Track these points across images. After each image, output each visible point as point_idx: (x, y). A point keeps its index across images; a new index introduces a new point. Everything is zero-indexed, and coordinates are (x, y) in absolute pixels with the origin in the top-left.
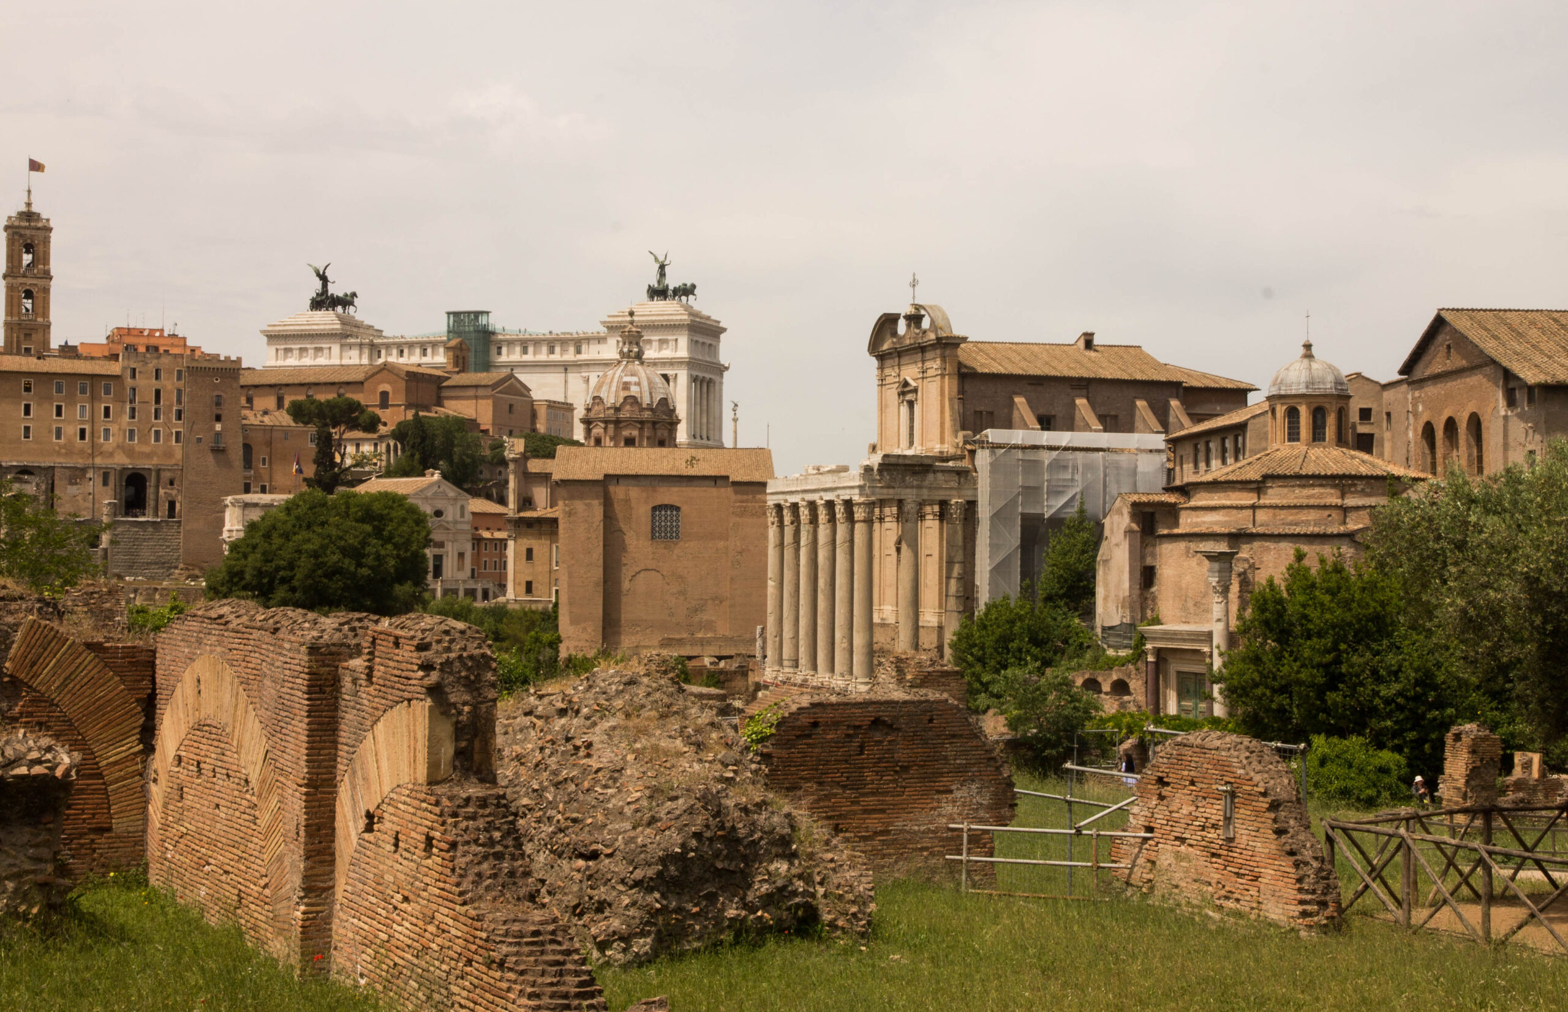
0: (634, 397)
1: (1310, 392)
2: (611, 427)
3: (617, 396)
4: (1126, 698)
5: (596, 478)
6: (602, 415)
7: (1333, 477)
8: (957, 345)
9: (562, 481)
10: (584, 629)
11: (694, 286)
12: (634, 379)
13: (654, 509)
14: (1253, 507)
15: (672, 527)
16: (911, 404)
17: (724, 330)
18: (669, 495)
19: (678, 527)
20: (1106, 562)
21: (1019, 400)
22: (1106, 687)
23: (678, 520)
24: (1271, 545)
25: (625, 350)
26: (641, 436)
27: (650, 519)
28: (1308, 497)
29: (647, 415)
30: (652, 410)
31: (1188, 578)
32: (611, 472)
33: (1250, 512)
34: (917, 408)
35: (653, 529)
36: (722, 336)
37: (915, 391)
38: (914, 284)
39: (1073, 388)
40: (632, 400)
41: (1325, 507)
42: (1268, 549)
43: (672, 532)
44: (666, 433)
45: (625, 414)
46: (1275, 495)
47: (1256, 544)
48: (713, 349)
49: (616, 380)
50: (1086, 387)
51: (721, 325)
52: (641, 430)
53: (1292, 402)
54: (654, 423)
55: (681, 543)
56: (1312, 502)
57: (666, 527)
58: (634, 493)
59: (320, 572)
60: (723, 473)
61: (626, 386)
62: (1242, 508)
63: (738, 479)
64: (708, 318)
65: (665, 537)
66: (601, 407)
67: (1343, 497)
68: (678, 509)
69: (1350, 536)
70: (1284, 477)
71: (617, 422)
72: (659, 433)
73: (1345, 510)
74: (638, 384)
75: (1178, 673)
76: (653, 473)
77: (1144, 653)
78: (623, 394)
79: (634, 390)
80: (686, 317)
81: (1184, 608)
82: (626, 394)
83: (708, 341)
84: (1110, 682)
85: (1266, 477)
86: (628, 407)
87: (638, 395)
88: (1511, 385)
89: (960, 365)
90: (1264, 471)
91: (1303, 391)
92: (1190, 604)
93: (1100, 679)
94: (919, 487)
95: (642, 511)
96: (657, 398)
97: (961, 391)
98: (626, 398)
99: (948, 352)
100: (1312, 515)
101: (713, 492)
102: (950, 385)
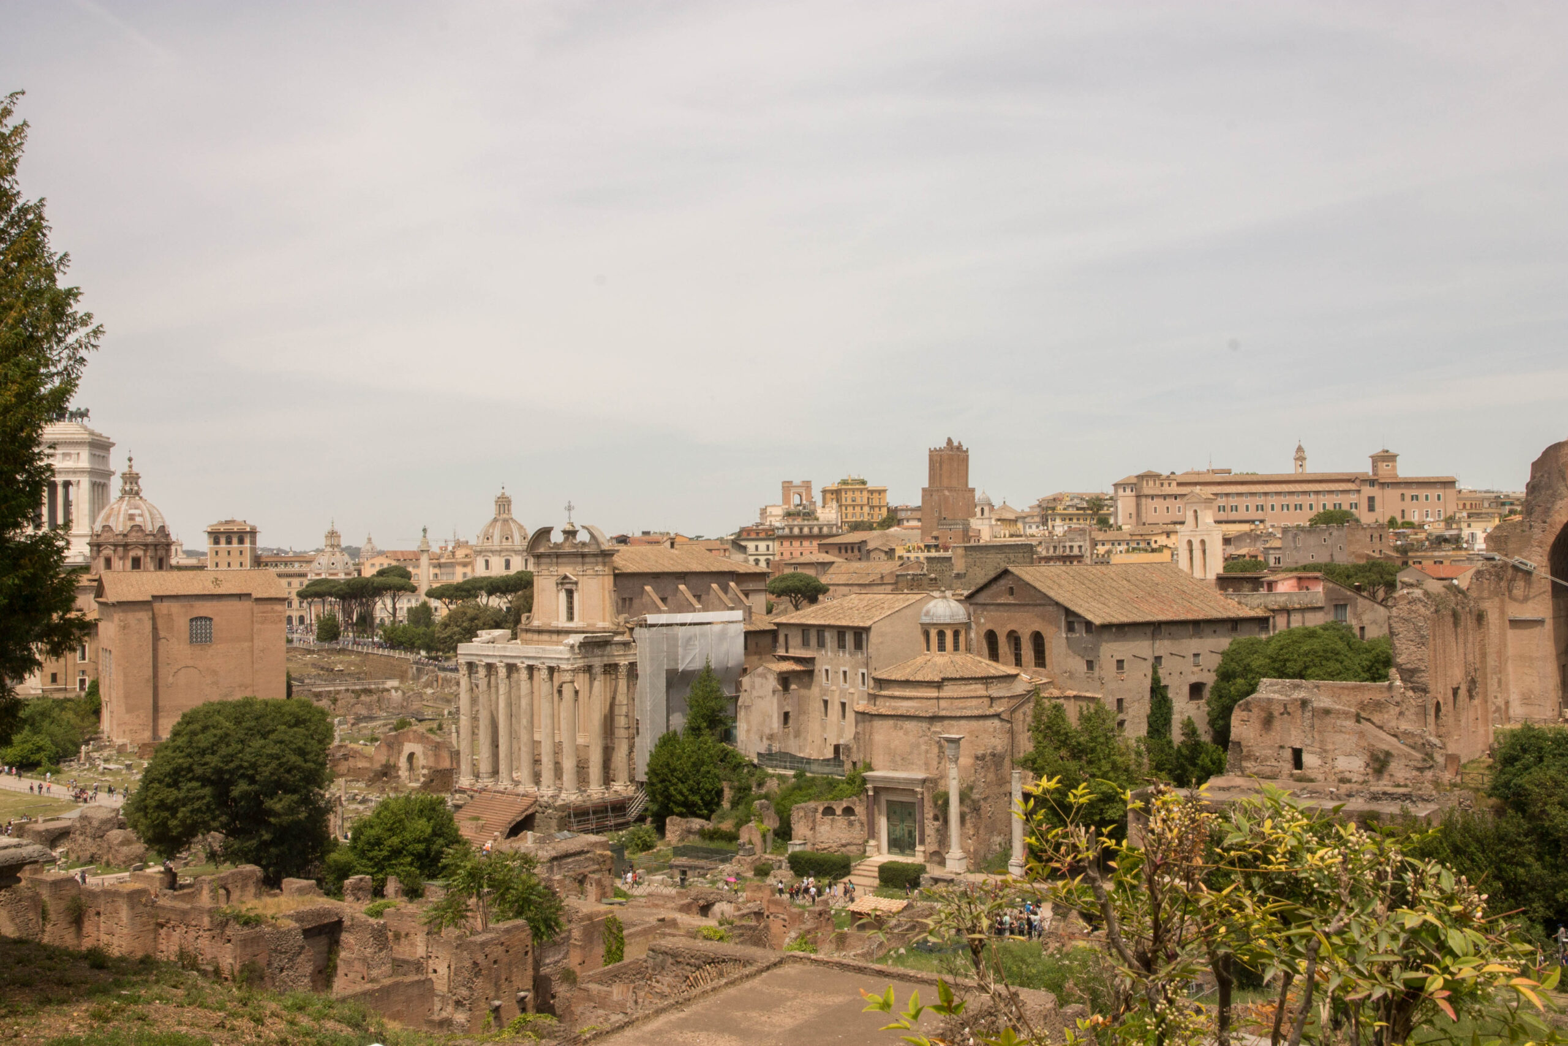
0: (140, 526)
1: (952, 622)
2: (120, 549)
3: (125, 525)
4: (852, 818)
5: (145, 599)
6: (112, 540)
7: (982, 678)
8: (613, 555)
9: (118, 602)
10: (138, 716)
11: (88, 410)
12: (137, 512)
13: (192, 620)
14: (938, 698)
15: (206, 633)
16: (570, 594)
17: (113, 444)
18: (204, 609)
19: (211, 633)
20: (747, 707)
21: (648, 588)
22: (839, 812)
23: (211, 628)
24: (953, 722)
25: (127, 488)
26: (145, 556)
27: (188, 628)
28: (969, 691)
29: (150, 539)
30: (154, 535)
31: (897, 742)
32: (156, 594)
33: (935, 701)
34: (576, 596)
35: (191, 636)
36: (112, 449)
37: (576, 583)
38: (569, 508)
39: (677, 578)
40: (139, 528)
41: (980, 697)
42: (953, 726)
43: (206, 637)
44: (164, 553)
45: (131, 539)
46: (949, 691)
47: (946, 722)
48: (105, 459)
49: (122, 512)
50: (684, 578)
51: (111, 441)
52: (145, 551)
53: (941, 628)
54: (156, 545)
55: (214, 646)
56: (972, 694)
57: (201, 634)
58: (175, 607)
59: (282, 770)
60: (245, 592)
61: (131, 517)
62: (930, 698)
63: (259, 596)
64: (101, 436)
65: (201, 641)
66: (109, 534)
67: (987, 690)
68: (211, 619)
69: (997, 716)
70: (955, 679)
71: (126, 546)
72: (159, 553)
73: (992, 699)
74: (141, 515)
75: (888, 801)
76: (190, 593)
77: (867, 790)
78: (130, 524)
79: (138, 520)
80: (86, 436)
81: (893, 761)
82: (133, 523)
83: (102, 454)
84: (841, 808)
85: (944, 679)
86: (134, 534)
87: (142, 524)
88: (1071, 619)
89: (615, 568)
90: (942, 676)
91: (948, 621)
92: (898, 759)
93: (834, 807)
94: (602, 656)
95: (182, 623)
96: (158, 525)
97: (615, 585)
98: (132, 527)
99: (607, 560)
100: (974, 702)
101: (237, 604)
102: (609, 581)
